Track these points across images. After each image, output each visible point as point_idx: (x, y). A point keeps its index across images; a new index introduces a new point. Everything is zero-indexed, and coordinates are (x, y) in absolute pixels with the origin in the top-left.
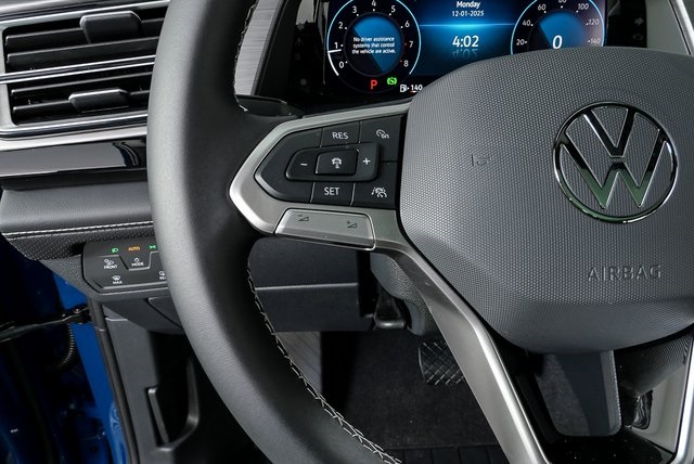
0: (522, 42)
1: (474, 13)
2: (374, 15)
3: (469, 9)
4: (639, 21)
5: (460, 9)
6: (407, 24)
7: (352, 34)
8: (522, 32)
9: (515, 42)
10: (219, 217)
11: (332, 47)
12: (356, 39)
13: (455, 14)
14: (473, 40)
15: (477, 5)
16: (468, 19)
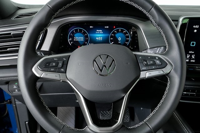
0: (112, 39)
1: (100, 32)
2: (78, 32)
3: (99, 32)
4: (136, 35)
5: (98, 32)
6: (86, 35)
7: (74, 36)
8: (111, 37)
9: (110, 39)
10: (30, 74)
11: (69, 39)
12: (75, 37)
13: (97, 33)
14: (101, 38)
15: (101, 31)
16: (99, 34)
